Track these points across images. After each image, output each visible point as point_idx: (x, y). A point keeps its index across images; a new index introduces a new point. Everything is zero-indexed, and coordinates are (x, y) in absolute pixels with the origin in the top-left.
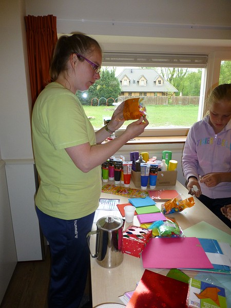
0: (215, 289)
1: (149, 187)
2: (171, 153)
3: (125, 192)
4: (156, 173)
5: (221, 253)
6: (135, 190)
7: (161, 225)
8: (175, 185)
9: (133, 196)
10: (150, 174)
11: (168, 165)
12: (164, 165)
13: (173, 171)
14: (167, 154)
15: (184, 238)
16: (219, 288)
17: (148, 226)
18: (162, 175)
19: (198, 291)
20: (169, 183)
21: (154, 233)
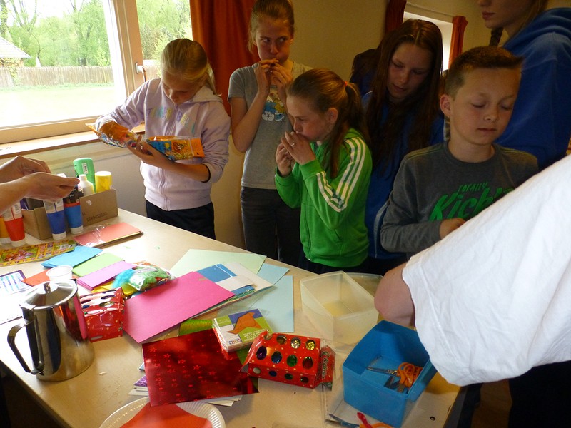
0: (248, 315)
1: (69, 232)
2: (91, 161)
3: (22, 255)
4: (77, 201)
5: (234, 275)
6: (43, 245)
7: (132, 275)
8: (116, 215)
9: (46, 256)
10: (65, 206)
11: (94, 182)
12: (86, 184)
13: (107, 191)
14: (85, 164)
15: (177, 280)
16: (251, 311)
17: (109, 287)
18: (89, 202)
19: (231, 327)
20: (105, 214)
21: (126, 291)
